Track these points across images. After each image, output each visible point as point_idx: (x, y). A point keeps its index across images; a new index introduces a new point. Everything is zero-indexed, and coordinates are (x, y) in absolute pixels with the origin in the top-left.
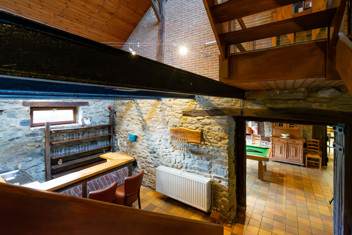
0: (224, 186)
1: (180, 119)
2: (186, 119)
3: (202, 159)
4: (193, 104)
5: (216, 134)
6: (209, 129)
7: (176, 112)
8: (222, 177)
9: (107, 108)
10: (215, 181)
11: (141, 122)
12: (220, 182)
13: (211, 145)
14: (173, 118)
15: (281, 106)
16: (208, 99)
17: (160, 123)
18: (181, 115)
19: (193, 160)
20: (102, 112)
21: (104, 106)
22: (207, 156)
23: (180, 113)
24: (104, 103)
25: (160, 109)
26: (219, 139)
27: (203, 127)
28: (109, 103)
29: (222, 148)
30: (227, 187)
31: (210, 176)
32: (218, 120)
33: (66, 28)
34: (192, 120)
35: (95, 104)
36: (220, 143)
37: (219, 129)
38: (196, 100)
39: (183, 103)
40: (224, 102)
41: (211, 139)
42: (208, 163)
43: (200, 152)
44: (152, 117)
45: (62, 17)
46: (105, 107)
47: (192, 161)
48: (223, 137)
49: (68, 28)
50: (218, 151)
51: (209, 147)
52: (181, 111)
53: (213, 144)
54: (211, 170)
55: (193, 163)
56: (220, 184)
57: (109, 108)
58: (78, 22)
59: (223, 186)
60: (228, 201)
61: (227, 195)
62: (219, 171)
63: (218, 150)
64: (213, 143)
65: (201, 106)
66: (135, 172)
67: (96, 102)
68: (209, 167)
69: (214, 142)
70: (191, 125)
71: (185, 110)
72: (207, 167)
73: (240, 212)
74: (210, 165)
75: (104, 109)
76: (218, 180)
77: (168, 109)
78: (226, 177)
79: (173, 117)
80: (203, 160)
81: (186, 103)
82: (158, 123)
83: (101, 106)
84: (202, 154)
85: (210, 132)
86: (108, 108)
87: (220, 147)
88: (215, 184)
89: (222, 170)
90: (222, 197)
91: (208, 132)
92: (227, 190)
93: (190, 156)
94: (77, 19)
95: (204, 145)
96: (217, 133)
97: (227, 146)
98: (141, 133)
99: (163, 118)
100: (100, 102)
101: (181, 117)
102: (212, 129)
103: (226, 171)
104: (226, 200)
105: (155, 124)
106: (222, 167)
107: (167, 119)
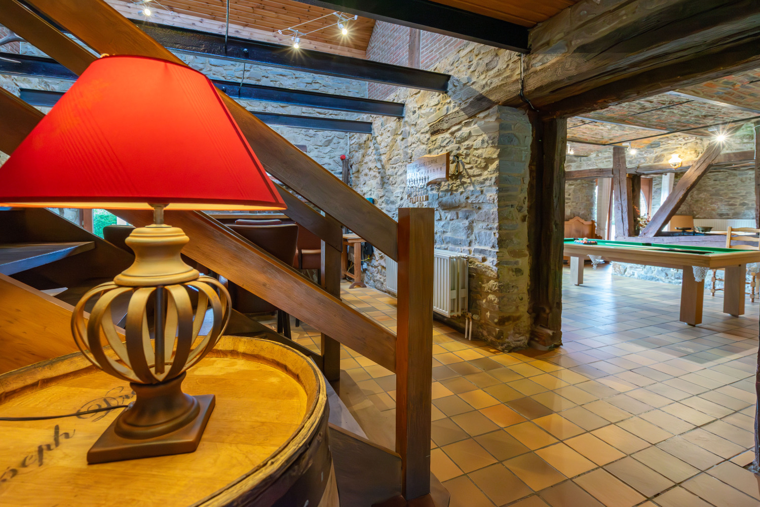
0: (490, 267)
1: (427, 144)
2: (435, 140)
3: (458, 218)
4: (445, 104)
5: (477, 155)
6: (468, 148)
7: (422, 131)
8: (488, 248)
9: (338, 159)
10: (476, 259)
11: (380, 170)
12: (484, 260)
13: (472, 183)
14: (418, 146)
15: (602, 32)
16: (468, 82)
17: (401, 164)
18: (428, 136)
19: (445, 224)
20: (330, 164)
21: (332, 155)
22: (465, 209)
23: (427, 132)
24: (333, 150)
25: (401, 137)
26: (483, 165)
27: (459, 147)
28: (341, 149)
29: (488, 183)
30: (495, 268)
31: (469, 250)
32: (483, 122)
33: (273, 28)
34: (444, 139)
35: (318, 150)
36: (486, 172)
37: (483, 141)
38: (450, 93)
39: (431, 109)
40: (492, 76)
41: (471, 168)
42: (467, 223)
43: (455, 202)
44: (392, 156)
45: (263, 9)
46: (334, 157)
47: (442, 226)
48: (490, 156)
49: (274, 27)
50: (482, 192)
51: (468, 188)
52: (427, 128)
53: (473, 179)
54: (470, 238)
55: (445, 230)
56: (483, 265)
57: (343, 158)
58: (285, 12)
59: (488, 269)
60: (497, 301)
61: (495, 288)
62: (483, 236)
63: (482, 189)
64: (474, 176)
65: (456, 103)
66: (372, 266)
67: (319, 147)
68: (469, 232)
69: (475, 174)
70: (441, 151)
71: (433, 123)
72: (465, 233)
73: (537, 339)
74: (470, 228)
75: (332, 159)
76: (480, 257)
77: (412, 130)
78: (493, 247)
79: (419, 143)
80: (459, 220)
81: (434, 107)
82: (400, 164)
83: (328, 154)
84: (459, 206)
85: (469, 154)
86: (340, 159)
87: (486, 180)
88: (477, 265)
89: (489, 232)
90: (488, 293)
91: (467, 155)
92: (494, 276)
93: (440, 217)
94: (284, 8)
95: (460, 186)
96: (480, 151)
97: (497, 174)
98: (380, 192)
99: (405, 151)
100: (326, 147)
101: (429, 139)
102: (472, 145)
103: (494, 234)
104: (493, 299)
105: (395, 168)
106: (488, 225)
107: (410, 151)
